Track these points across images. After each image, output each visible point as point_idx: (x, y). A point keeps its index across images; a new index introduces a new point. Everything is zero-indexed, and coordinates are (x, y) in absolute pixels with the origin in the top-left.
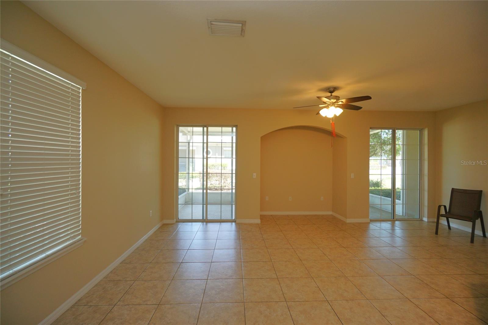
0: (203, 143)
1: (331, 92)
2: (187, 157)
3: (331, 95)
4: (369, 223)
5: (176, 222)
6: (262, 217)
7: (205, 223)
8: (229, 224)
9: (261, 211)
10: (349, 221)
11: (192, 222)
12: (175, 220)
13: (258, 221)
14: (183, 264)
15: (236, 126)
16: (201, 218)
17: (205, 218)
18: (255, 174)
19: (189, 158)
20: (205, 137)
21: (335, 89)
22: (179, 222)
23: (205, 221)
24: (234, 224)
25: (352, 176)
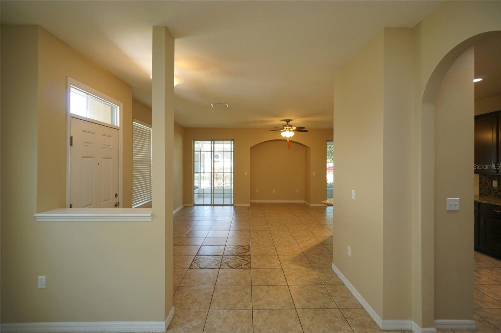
0: (211, 151)
1: (288, 122)
2: (199, 161)
3: (288, 124)
4: (326, 207)
5: (193, 205)
6: (252, 204)
7: (212, 206)
8: (230, 207)
9: (250, 200)
10: (312, 205)
11: (204, 205)
12: (192, 204)
13: (249, 205)
14: (199, 221)
15: (234, 140)
16: (210, 203)
17: (212, 203)
18: (246, 173)
19: (200, 162)
20: (212, 145)
21: (289, 120)
22: (195, 205)
23: (212, 205)
24: (232, 207)
25: (314, 174)
